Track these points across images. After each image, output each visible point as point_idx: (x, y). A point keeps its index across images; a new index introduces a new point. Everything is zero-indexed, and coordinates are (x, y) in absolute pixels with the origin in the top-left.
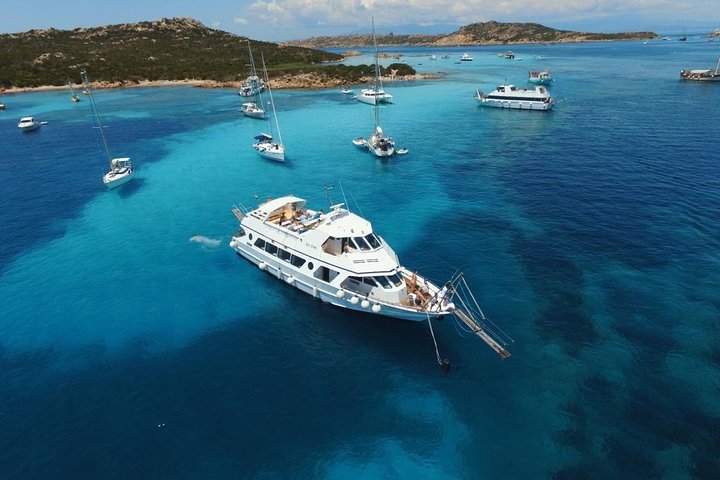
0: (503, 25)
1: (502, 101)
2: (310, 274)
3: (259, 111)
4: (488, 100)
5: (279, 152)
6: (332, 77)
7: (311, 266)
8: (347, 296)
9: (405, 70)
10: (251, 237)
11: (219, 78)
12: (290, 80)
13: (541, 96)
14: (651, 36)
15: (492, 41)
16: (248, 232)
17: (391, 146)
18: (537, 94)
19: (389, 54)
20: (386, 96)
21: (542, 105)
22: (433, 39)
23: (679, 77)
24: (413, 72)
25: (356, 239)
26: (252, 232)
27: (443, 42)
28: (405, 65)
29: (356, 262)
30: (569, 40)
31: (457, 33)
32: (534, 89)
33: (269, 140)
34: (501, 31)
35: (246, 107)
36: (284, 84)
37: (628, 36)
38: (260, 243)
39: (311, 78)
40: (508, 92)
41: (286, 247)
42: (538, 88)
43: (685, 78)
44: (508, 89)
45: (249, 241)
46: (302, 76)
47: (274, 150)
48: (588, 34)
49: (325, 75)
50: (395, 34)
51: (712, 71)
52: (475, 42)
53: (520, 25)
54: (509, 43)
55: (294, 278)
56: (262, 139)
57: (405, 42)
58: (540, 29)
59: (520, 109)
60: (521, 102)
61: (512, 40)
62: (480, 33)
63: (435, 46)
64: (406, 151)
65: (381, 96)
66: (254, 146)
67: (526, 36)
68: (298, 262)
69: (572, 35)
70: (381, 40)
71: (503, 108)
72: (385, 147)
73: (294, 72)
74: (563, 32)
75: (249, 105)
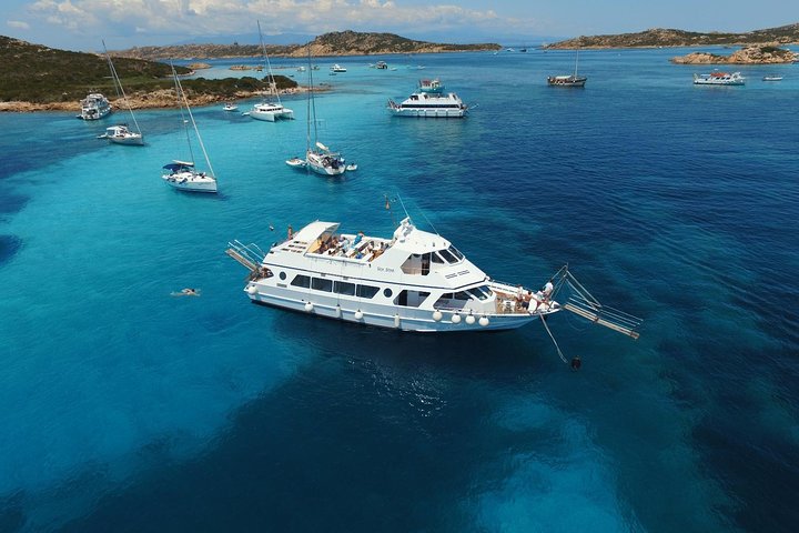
0: (360, 34)
1: (417, 109)
2: (390, 302)
3: (134, 135)
4: (402, 109)
5: (208, 182)
6: (201, 92)
7: (388, 293)
8: (445, 316)
9: (283, 82)
10: (283, 276)
11: (35, 98)
12: (145, 98)
13: (455, 103)
14: (497, 47)
15: (353, 52)
16: (276, 271)
17: (341, 164)
18: (451, 100)
19: (248, 67)
20: (286, 111)
21: (458, 112)
22: (288, 50)
23: (547, 83)
24: (294, 85)
25: (440, 252)
26: (284, 270)
27: (301, 53)
28: (282, 77)
29: (448, 277)
30: (427, 50)
31: (314, 43)
32: (448, 96)
33: (185, 168)
34: (358, 41)
35: (113, 132)
36: (139, 103)
37: (478, 47)
38: (301, 281)
39: (172, 93)
40: (422, 100)
41: (346, 278)
42: (451, 95)
43: (552, 84)
44: (421, 96)
45: (282, 282)
46: (162, 93)
47: (199, 179)
48: (442, 45)
49: (191, 91)
50: (241, 44)
51: (573, 77)
52: (335, 53)
53: (377, 35)
54: (370, 53)
55: (362, 312)
56: (176, 168)
57: (255, 53)
58: (397, 39)
59: (437, 117)
60: (436, 109)
61: (373, 50)
62: (340, 43)
63: (293, 57)
64: (355, 167)
65: (280, 112)
66: (165, 177)
67: (385, 46)
68: (368, 292)
69: (429, 46)
70: (225, 51)
71: (419, 117)
72: (335, 164)
73: (150, 88)
74: (420, 42)
75: (117, 128)
